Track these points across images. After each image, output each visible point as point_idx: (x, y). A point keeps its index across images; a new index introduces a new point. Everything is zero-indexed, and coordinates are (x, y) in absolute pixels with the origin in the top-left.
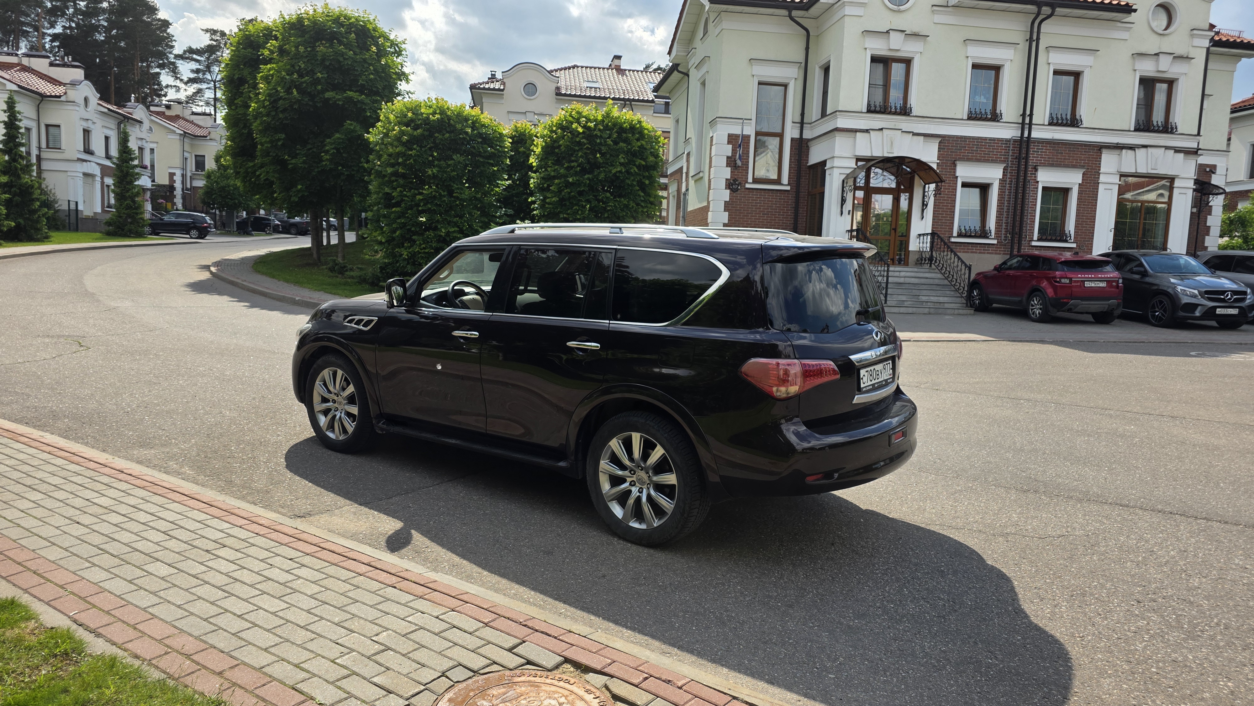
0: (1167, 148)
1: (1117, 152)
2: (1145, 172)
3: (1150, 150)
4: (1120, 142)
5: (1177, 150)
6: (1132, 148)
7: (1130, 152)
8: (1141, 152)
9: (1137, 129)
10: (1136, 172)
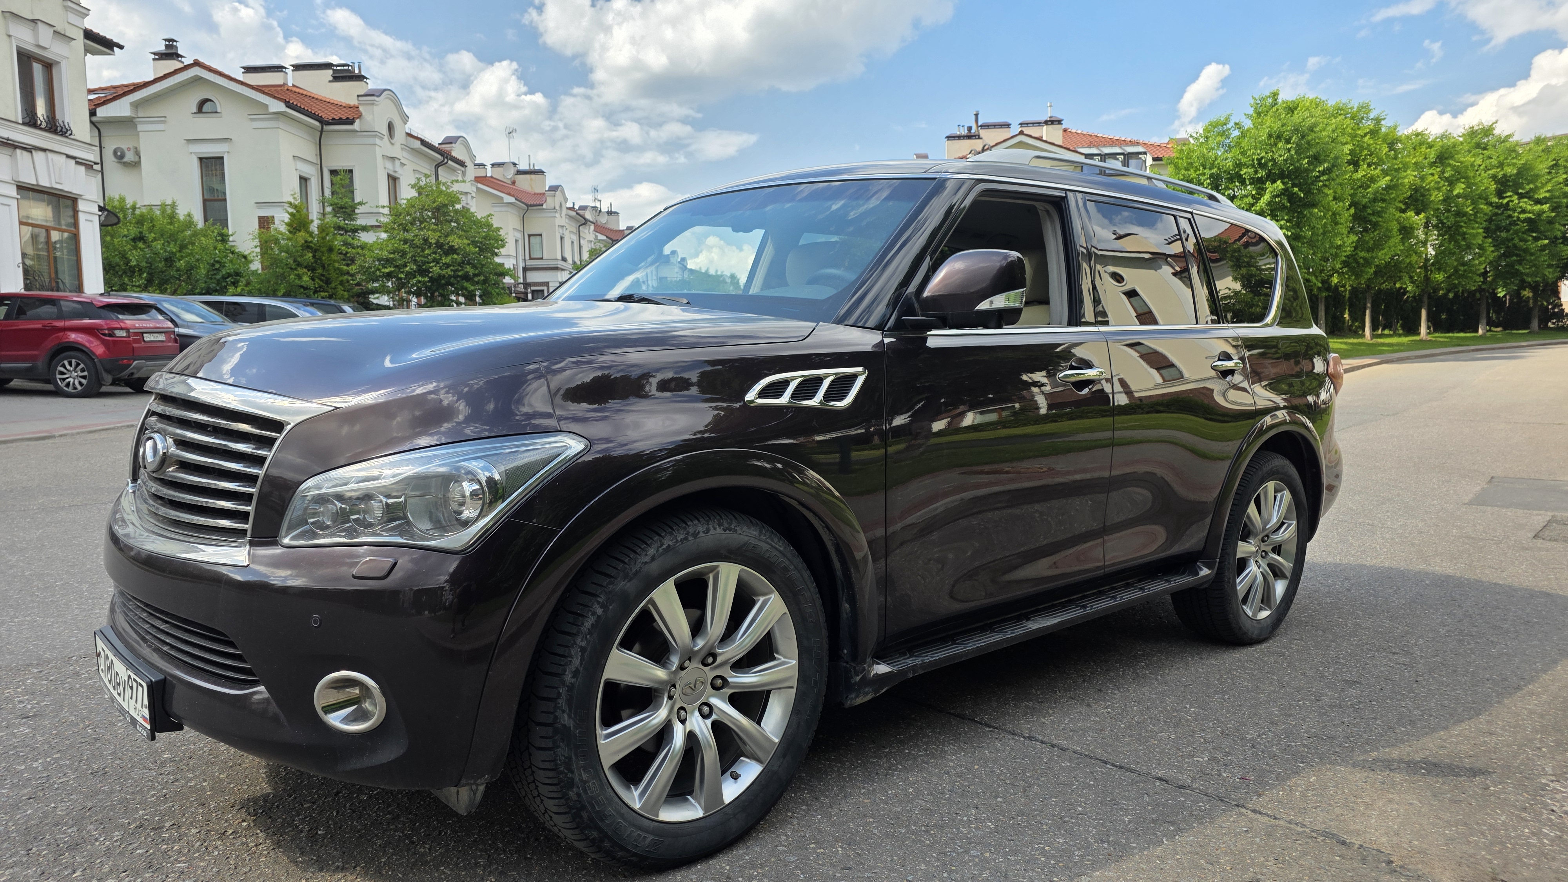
0: (68, 156)
1: (9, 151)
2: (48, 185)
3: (50, 155)
4: (11, 137)
5: (79, 162)
6: (29, 149)
7: (25, 153)
8: (39, 156)
9: (24, 124)
10: (38, 185)
